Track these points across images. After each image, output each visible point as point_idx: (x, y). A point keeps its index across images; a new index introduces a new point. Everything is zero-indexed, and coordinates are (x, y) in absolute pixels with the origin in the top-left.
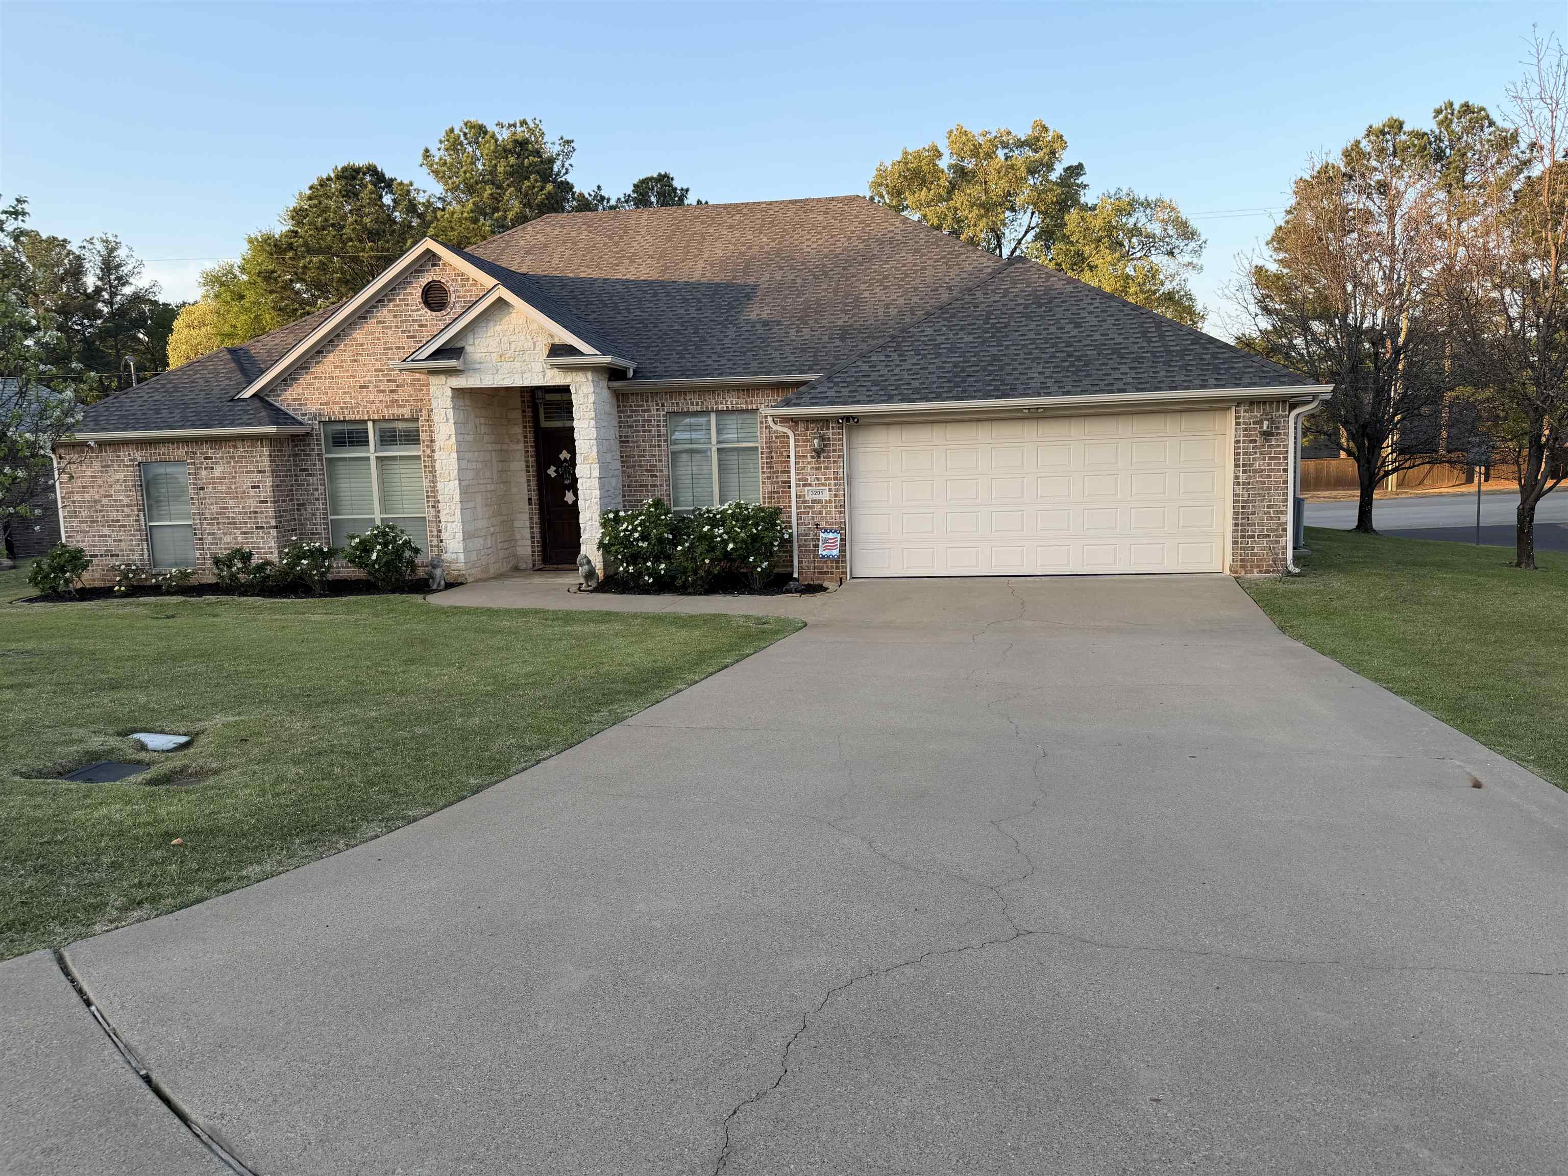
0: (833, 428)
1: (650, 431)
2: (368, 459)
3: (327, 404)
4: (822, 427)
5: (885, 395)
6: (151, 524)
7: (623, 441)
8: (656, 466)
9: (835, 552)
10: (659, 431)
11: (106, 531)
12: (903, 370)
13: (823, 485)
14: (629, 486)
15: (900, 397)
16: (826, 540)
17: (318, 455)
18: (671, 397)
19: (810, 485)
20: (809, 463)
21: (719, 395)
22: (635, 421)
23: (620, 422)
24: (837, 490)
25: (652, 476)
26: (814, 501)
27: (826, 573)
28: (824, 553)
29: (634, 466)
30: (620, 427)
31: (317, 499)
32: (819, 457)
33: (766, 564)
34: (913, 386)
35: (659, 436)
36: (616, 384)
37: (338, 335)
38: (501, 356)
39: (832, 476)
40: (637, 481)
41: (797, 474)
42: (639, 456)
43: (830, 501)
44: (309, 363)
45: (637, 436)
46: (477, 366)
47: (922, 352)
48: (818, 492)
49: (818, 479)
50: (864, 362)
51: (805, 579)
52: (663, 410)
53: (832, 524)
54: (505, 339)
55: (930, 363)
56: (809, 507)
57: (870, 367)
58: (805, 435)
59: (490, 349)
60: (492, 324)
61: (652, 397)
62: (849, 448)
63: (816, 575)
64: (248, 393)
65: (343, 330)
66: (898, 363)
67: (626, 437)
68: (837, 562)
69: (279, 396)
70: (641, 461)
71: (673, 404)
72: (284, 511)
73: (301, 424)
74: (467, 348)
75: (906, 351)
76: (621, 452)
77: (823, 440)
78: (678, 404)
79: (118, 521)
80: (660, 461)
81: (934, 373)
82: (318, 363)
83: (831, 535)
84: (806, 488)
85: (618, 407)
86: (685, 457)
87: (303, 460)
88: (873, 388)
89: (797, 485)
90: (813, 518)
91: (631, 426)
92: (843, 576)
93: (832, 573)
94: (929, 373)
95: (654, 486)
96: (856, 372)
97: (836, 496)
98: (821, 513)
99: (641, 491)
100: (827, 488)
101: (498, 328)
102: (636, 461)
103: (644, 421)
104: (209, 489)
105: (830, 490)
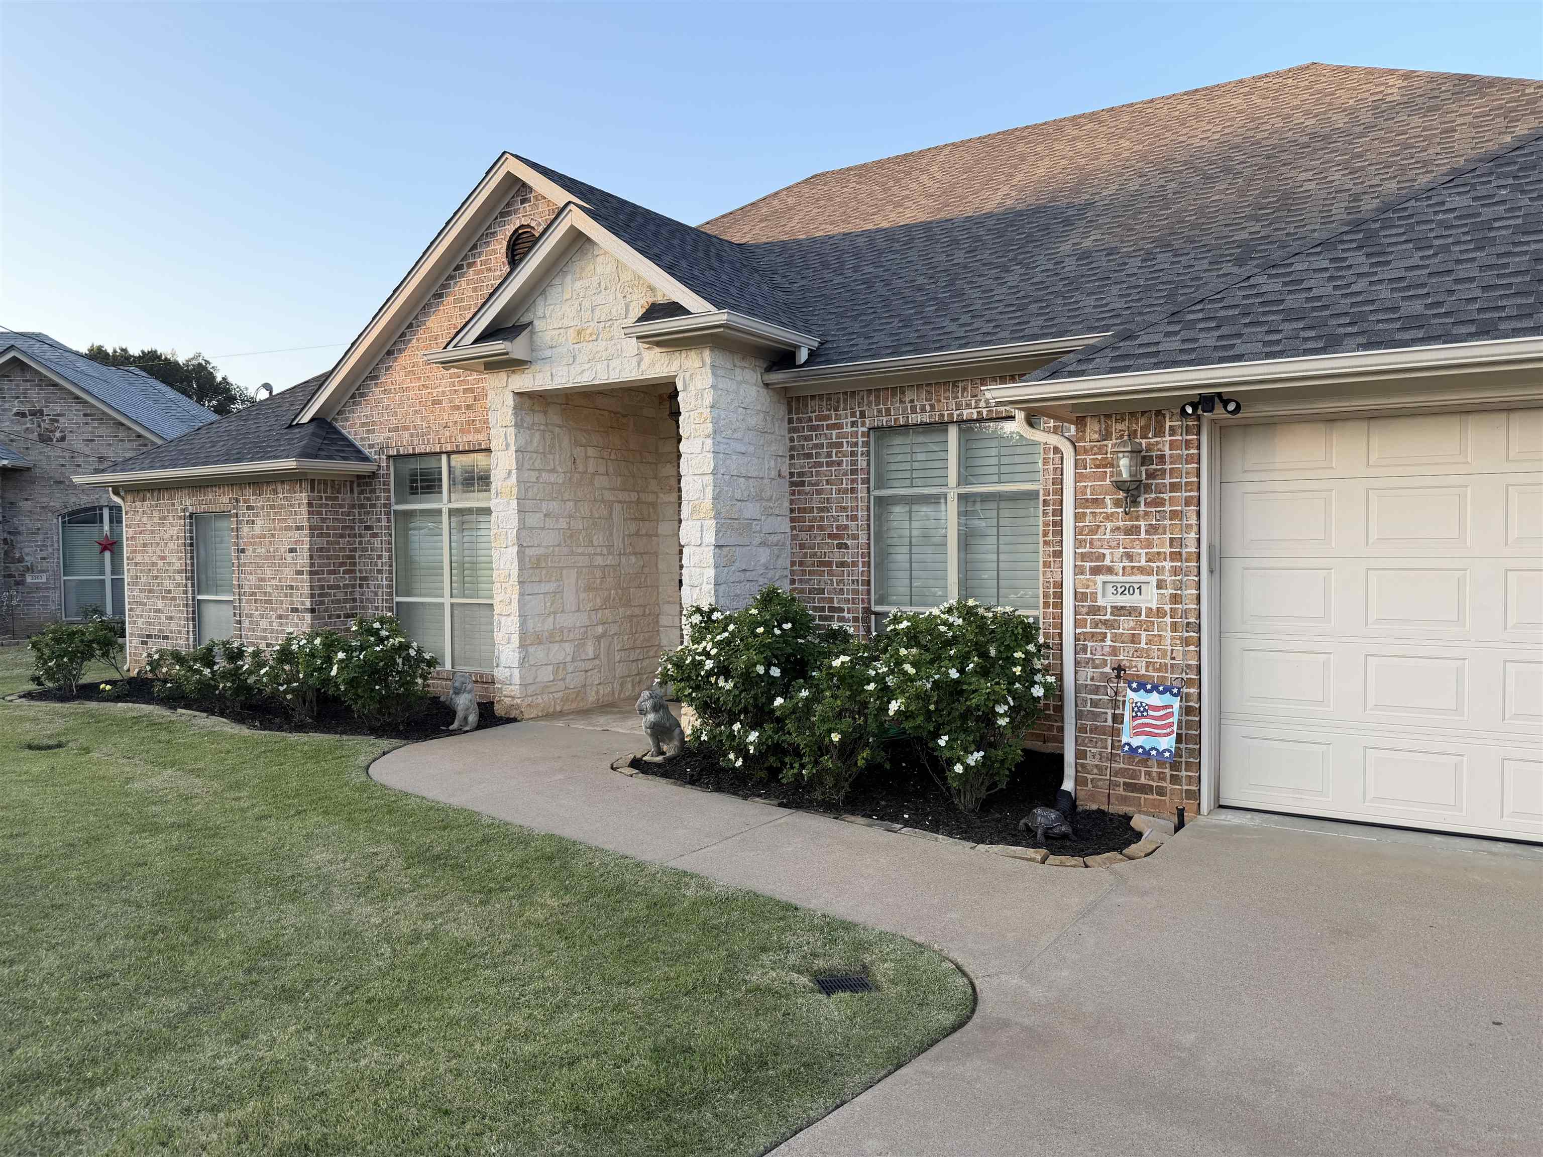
0: (1173, 431)
1: (839, 464)
2: (439, 512)
3: (396, 429)
4: (1145, 430)
5: (1320, 337)
6: (200, 597)
7: (797, 483)
8: (846, 527)
9: (1167, 743)
10: (854, 463)
11: (160, 605)
12: (1381, 281)
13: (1142, 570)
14: (801, 564)
15: (1362, 340)
16: (1140, 711)
17: (385, 505)
18: (877, 397)
19: (1110, 570)
20: (1109, 517)
21: (965, 389)
22: (816, 446)
23: (792, 448)
24: (1179, 586)
25: (840, 546)
26: (1118, 610)
27: (1145, 789)
28: (1136, 742)
29: (811, 528)
30: (792, 457)
31: (380, 572)
32: (1135, 503)
33: (978, 755)
34: (1402, 312)
35: (854, 472)
36: (777, 377)
37: (410, 326)
38: (579, 333)
39: (1167, 550)
40: (814, 555)
41: (1078, 543)
42: (821, 510)
43: (1160, 613)
44: (379, 370)
45: (818, 474)
46: (548, 353)
47: (1437, 242)
48: (1128, 589)
49: (1130, 557)
50: (1270, 276)
51: (1092, 797)
52: (863, 425)
53: (1162, 668)
54: (586, 304)
55: (1459, 262)
56: (1105, 623)
57: (1285, 284)
58: (1102, 450)
59: (566, 323)
60: (569, 278)
61: (845, 400)
62: (1220, 481)
63: (1121, 791)
64: (306, 418)
65: (416, 318)
66: (1366, 269)
67: (800, 474)
68: (1175, 766)
69: (347, 420)
70: (822, 518)
71: (880, 411)
72: (330, 587)
73: (366, 459)
74: (536, 323)
75: (1389, 245)
76: (792, 502)
77: (1145, 460)
78: (888, 410)
79: (169, 592)
80: (854, 518)
81: (1472, 279)
82: (388, 368)
83: (1154, 699)
84: (1100, 579)
85: (790, 421)
86: (898, 511)
87: (368, 513)
88: (1286, 326)
89: (1078, 571)
90: (1114, 651)
91: (809, 456)
92: (1189, 804)
93: (1161, 791)
94: (1457, 281)
95: (842, 564)
96: (1245, 297)
97: (1175, 599)
98: (1134, 639)
99: (821, 573)
100: (1153, 579)
101: (578, 284)
102: (814, 519)
103: (831, 445)
104: (249, 553)
105: (1160, 585)
